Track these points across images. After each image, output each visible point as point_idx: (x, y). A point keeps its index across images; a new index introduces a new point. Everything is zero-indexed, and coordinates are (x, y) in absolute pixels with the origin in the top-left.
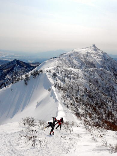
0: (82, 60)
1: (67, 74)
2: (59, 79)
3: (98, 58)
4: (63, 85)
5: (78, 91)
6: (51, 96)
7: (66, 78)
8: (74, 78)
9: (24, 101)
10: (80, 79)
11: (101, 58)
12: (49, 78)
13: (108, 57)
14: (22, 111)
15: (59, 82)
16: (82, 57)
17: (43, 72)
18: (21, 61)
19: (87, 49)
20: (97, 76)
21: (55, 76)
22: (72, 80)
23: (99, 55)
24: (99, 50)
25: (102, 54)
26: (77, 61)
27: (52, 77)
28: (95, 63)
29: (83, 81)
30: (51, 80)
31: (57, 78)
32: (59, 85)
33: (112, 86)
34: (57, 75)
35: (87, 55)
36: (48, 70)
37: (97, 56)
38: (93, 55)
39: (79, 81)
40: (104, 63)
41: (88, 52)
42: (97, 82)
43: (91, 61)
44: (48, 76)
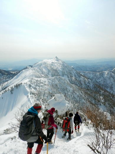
0: (49, 68)
1: (38, 84)
2: (33, 88)
3: (59, 66)
4: (35, 92)
5: (45, 94)
6: (28, 101)
7: (37, 87)
8: (42, 86)
9: (12, 104)
10: (46, 86)
11: (61, 66)
12: (27, 88)
13: (66, 65)
14: (12, 110)
15: (33, 90)
16: (49, 66)
17: (22, 84)
18: (2, 70)
19: (52, 60)
20: (57, 82)
21: (30, 86)
22: (41, 88)
23: (60, 64)
24: (60, 60)
25: (62, 63)
26: (46, 69)
27: (28, 87)
28: (57, 70)
29: (47, 87)
30: (28, 89)
31: (31, 88)
32: (33, 92)
33: (66, 87)
34: (31, 85)
35: (52, 65)
36: (26, 83)
37: (59, 65)
38: (56, 64)
39: (45, 87)
40: (63, 69)
41: (52, 62)
42: (57, 85)
43: (55, 68)
44: (26, 87)
